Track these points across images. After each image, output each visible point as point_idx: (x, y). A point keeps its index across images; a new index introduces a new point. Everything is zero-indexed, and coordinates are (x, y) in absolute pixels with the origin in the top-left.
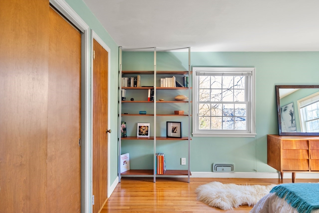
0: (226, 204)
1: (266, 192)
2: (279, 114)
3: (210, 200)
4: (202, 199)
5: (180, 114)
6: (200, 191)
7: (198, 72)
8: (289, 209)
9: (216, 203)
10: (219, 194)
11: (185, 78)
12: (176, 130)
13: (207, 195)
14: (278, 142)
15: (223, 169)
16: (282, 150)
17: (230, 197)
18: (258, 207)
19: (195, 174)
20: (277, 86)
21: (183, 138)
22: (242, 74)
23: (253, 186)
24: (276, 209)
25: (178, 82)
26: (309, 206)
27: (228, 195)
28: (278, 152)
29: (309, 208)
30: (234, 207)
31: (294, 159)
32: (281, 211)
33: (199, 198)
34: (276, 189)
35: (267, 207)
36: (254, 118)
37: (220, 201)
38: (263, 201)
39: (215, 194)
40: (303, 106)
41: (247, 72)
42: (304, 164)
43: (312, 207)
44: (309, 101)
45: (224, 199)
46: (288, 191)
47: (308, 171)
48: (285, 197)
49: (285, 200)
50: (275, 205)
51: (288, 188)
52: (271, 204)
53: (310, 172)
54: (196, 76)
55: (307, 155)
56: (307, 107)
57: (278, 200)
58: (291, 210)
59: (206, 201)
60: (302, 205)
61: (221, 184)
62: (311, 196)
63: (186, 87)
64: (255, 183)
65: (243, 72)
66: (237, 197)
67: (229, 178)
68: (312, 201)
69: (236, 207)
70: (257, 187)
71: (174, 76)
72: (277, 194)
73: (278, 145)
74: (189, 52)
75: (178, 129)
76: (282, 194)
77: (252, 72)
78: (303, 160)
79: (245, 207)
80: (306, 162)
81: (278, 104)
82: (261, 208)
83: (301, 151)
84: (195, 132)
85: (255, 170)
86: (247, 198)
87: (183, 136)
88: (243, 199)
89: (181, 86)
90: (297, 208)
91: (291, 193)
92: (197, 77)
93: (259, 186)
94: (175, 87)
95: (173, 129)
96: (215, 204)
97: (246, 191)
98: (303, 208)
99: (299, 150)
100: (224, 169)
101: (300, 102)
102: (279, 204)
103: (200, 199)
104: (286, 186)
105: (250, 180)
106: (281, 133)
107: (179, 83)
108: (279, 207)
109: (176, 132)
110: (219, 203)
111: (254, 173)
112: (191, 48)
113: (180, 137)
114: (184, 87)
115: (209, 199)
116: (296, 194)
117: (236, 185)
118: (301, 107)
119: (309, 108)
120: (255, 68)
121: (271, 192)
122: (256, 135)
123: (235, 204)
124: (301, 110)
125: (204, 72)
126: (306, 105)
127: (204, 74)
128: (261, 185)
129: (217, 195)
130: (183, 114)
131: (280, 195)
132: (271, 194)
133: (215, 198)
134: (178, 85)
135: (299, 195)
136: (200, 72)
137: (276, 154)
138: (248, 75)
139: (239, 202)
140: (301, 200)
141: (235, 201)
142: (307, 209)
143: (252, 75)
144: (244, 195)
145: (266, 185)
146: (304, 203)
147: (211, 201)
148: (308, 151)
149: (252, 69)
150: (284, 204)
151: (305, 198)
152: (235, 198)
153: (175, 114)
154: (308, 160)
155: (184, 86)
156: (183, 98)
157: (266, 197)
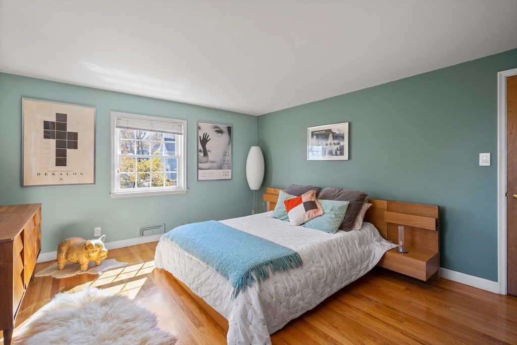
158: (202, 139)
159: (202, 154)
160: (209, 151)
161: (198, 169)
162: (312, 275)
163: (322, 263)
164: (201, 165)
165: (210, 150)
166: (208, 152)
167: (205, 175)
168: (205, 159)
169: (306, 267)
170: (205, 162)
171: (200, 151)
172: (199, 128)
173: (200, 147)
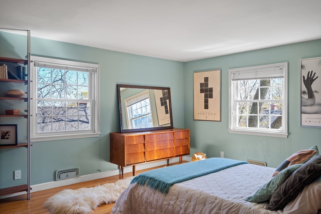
0: (86, 208)
1: (117, 187)
2: (120, 112)
3: (67, 209)
4: (57, 211)
5: (15, 114)
6: (51, 203)
7: (37, 62)
8: (151, 192)
9: (75, 210)
10: (76, 201)
11: (22, 68)
12: (9, 135)
13: (63, 205)
14: (122, 139)
15: (67, 176)
16: (126, 146)
17: (88, 200)
18: (121, 200)
19: (35, 188)
20: (119, 85)
21: (18, 145)
22: (87, 70)
23: (102, 186)
24: (139, 196)
25: (11, 72)
26: (167, 184)
27: (85, 199)
28: (122, 149)
29: (167, 186)
30: (93, 209)
31: (134, 153)
32: (145, 196)
33: (53, 211)
34: (137, 179)
35: (130, 197)
36: (98, 117)
37: (79, 207)
38: (126, 193)
39: (71, 201)
40: (129, 105)
41: (91, 69)
42: (142, 156)
43: (169, 184)
44: (135, 100)
45: (82, 204)
46: (148, 178)
47: (145, 162)
48: (146, 183)
49: (147, 185)
50: (138, 193)
51: (147, 176)
52: (134, 193)
53: (146, 163)
54: (34, 67)
55: (144, 148)
56: (133, 105)
57: (140, 188)
58: (153, 192)
59: (63, 211)
60: (162, 185)
61: (72, 190)
62: (165, 177)
63: (22, 79)
64: (103, 183)
65: (88, 68)
66: (94, 198)
67: (73, 184)
68: (168, 180)
69: (95, 208)
70: (107, 185)
71: (5, 65)
72: (138, 183)
73: (122, 142)
74: (28, 36)
75: (12, 134)
76: (144, 181)
77: (96, 68)
78: (141, 153)
79: (103, 206)
80: (143, 154)
81: (119, 103)
82: (125, 200)
83: (139, 145)
84: (33, 136)
85: (99, 170)
86: (104, 197)
87: (18, 142)
88: (100, 199)
89: (15, 78)
90: (158, 188)
91: (151, 179)
92: (36, 68)
93: (108, 184)
94: (7, 78)
95: (4, 134)
96: (74, 212)
97: (99, 191)
98: (163, 188)
99: (138, 144)
100: (69, 175)
101: (127, 101)
102: (142, 190)
103: (55, 212)
104: (145, 175)
105: (95, 181)
106: (123, 130)
107: (13, 74)
108: (142, 193)
109: (8, 138)
110: (79, 209)
111: (98, 173)
112: (31, 31)
113: (14, 143)
114: (19, 79)
115: (65, 208)
116: (155, 178)
117: (86, 188)
118: (128, 105)
119: (134, 107)
120: (99, 65)
121: (131, 183)
122: (100, 134)
123: (94, 205)
124: (128, 108)
125: (44, 63)
126: (131, 104)
127: (45, 66)
128: (109, 183)
129: (74, 202)
130: (19, 115)
131: (141, 183)
132: (133, 184)
133: (73, 206)
134: (11, 77)
135: (157, 179)
136: (40, 63)
137: (120, 150)
138: (92, 72)
139: (97, 203)
140: (160, 182)
141: (93, 203)
142: (166, 187)
143: (96, 72)
144: (100, 195)
145: (114, 182)
146: (163, 183)
147: (69, 210)
148: (144, 144)
149: (96, 66)
150: (146, 189)
151: (162, 179)
152: (93, 200)
153: (7, 115)
154: (145, 152)
155: (20, 77)
156: (20, 94)
157: (128, 189)
158: (306, 79)
159: (306, 96)
160: (316, 92)
161: (302, 113)
162: (167, 206)
163: (183, 205)
164: (304, 109)
165: (318, 90)
166: (315, 94)
167: (310, 120)
168: (310, 101)
169: (168, 197)
170: (311, 105)
171: (304, 92)
172: (302, 67)
173: (304, 88)
